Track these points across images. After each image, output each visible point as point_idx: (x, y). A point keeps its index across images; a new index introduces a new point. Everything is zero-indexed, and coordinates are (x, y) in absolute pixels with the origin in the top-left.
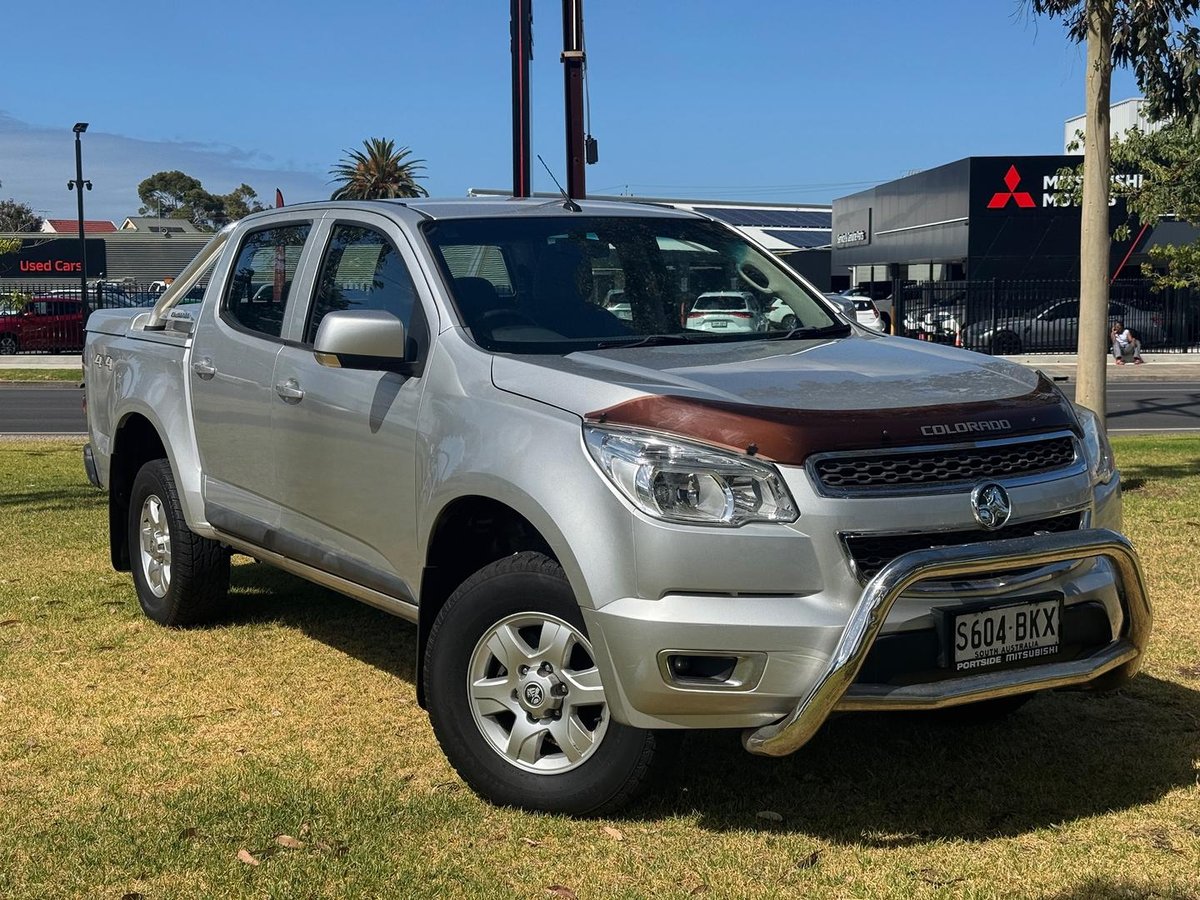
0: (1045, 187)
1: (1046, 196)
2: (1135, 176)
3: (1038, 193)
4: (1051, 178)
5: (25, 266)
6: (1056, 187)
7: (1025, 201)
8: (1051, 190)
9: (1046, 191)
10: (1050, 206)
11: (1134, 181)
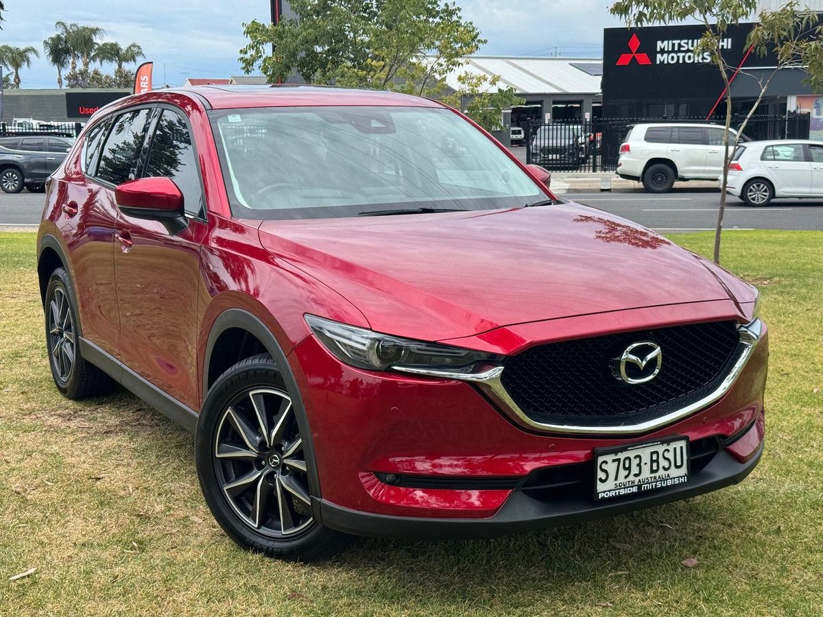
0: (658, 50)
1: (659, 56)
2: (725, 40)
3: (653, 53)
4: (663, 42)
5: (82, 111)
6: (666, 50)
7: (643, 59)
8: (662, 52)
9: (659, 52)
10: (662, 63)
11: (725, 44)
